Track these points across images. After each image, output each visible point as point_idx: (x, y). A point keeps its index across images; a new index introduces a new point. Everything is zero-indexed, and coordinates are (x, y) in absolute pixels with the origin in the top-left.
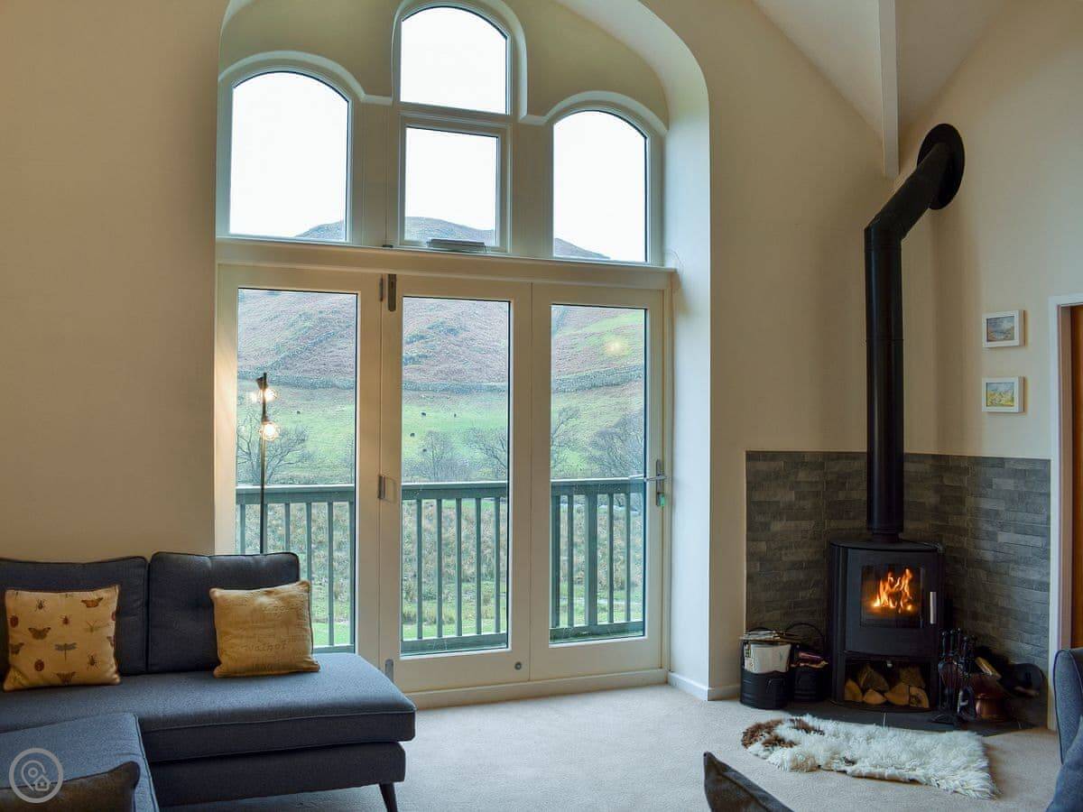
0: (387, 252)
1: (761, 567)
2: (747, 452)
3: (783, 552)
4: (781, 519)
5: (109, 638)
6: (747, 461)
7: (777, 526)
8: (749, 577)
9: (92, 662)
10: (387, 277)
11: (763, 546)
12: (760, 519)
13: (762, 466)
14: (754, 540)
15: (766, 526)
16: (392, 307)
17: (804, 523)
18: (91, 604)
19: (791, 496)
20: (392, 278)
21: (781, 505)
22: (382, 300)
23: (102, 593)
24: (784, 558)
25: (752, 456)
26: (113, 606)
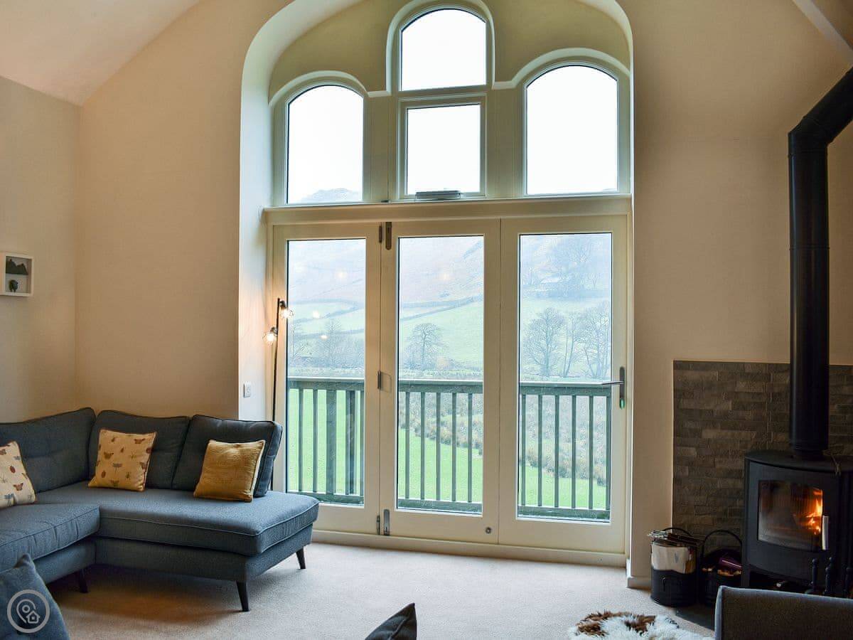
0: (385, 206)
1: (689, 472)
2: (674, 361)
3: (717, 460)
4: (715, 428)
5: (142, 464)
6: (674, 369)
7: (709, 434)
8: (676, 480)
9: (128, 476)
10: (385, 224)
11: (693, 452)
12: (689, 425)
13: (692, 375)
14: (681, 445)
15: (697, 433)
16: (389, 246)
17: (743, 433)
18: (138, 442)
19: (728, 406)
20: (389, 225)
21: (715, 414)
22: (381, 241)
23: (147, 436)
24: (718, 466)
25: (679, 366)
26: (150, 445)
